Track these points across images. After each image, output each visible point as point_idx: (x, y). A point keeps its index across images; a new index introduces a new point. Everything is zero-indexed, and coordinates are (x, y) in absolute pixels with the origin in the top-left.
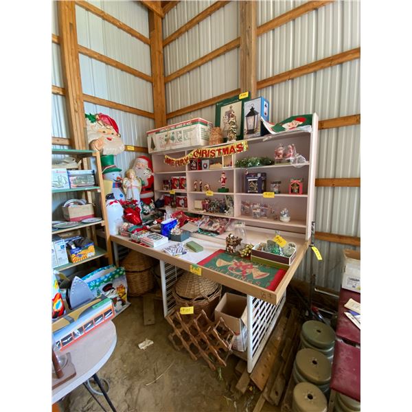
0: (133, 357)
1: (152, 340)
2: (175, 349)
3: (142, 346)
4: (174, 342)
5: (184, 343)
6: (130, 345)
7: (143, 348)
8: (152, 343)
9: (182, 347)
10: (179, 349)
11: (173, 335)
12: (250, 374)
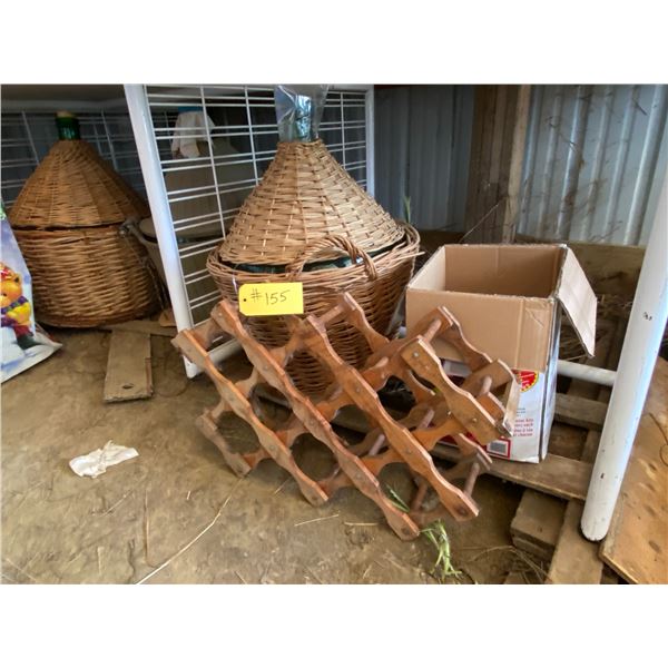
0: (41, 505)
1: (129, 445)
2: (230, 469)
3: (87, 465)
4: (222, 444)
5: (268, 438)
6: (37, 465)
7: (94, 471)
8: (133, 453)
9: (258, 457)
10: (247, 469)
11: (217, 412)
12: (598, 544)
